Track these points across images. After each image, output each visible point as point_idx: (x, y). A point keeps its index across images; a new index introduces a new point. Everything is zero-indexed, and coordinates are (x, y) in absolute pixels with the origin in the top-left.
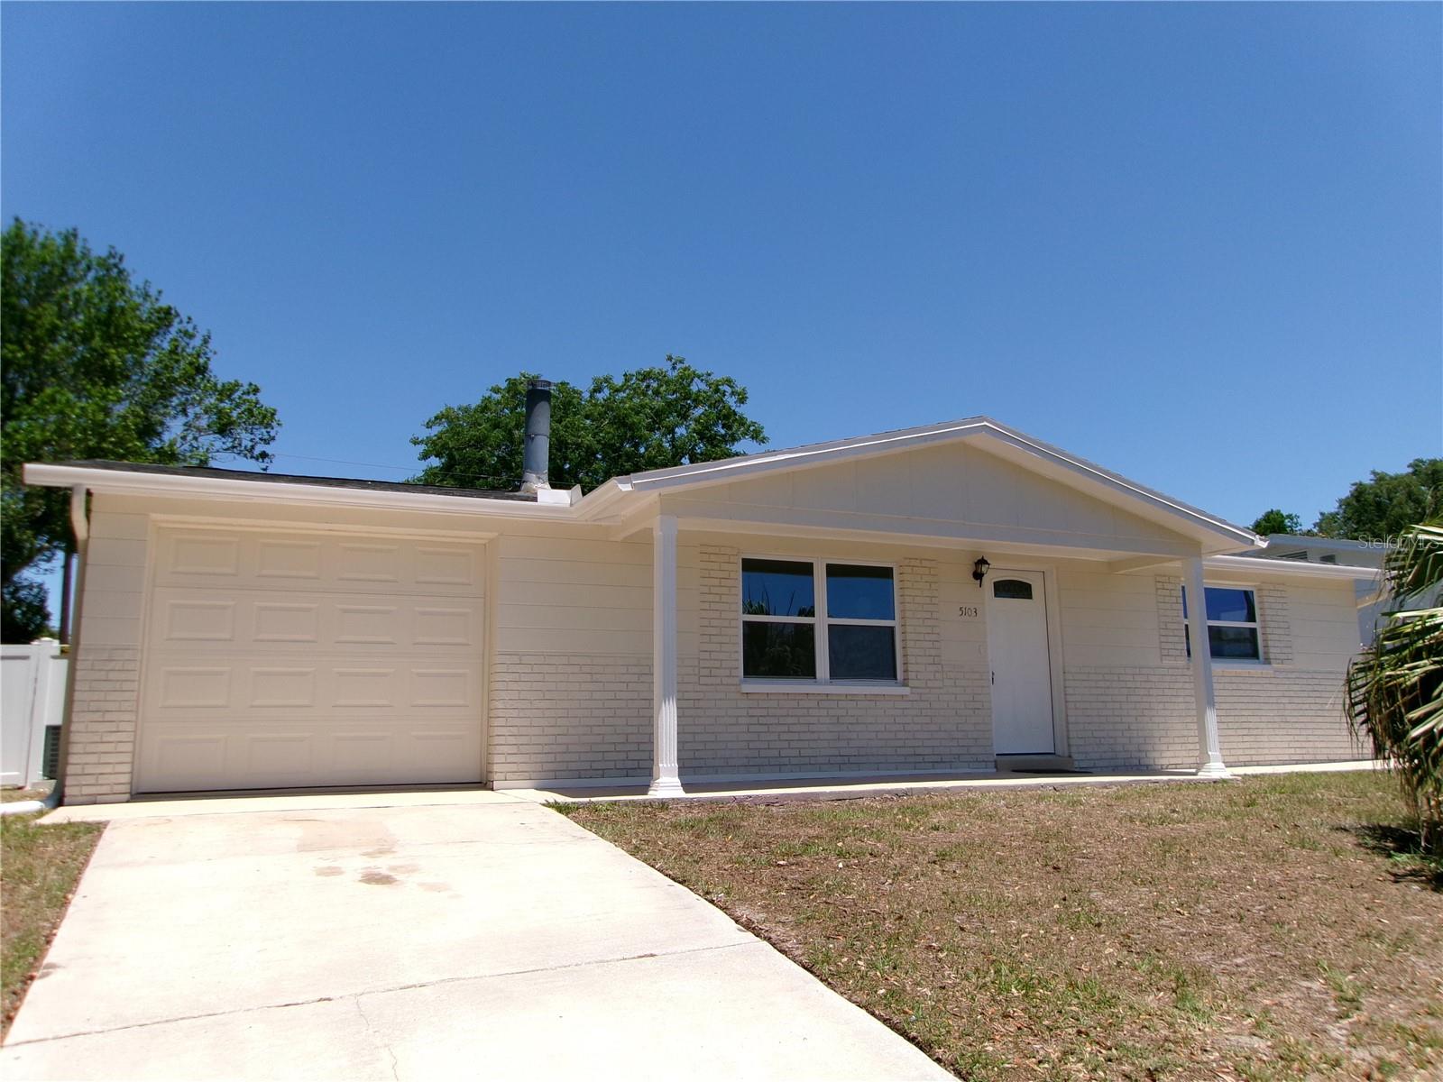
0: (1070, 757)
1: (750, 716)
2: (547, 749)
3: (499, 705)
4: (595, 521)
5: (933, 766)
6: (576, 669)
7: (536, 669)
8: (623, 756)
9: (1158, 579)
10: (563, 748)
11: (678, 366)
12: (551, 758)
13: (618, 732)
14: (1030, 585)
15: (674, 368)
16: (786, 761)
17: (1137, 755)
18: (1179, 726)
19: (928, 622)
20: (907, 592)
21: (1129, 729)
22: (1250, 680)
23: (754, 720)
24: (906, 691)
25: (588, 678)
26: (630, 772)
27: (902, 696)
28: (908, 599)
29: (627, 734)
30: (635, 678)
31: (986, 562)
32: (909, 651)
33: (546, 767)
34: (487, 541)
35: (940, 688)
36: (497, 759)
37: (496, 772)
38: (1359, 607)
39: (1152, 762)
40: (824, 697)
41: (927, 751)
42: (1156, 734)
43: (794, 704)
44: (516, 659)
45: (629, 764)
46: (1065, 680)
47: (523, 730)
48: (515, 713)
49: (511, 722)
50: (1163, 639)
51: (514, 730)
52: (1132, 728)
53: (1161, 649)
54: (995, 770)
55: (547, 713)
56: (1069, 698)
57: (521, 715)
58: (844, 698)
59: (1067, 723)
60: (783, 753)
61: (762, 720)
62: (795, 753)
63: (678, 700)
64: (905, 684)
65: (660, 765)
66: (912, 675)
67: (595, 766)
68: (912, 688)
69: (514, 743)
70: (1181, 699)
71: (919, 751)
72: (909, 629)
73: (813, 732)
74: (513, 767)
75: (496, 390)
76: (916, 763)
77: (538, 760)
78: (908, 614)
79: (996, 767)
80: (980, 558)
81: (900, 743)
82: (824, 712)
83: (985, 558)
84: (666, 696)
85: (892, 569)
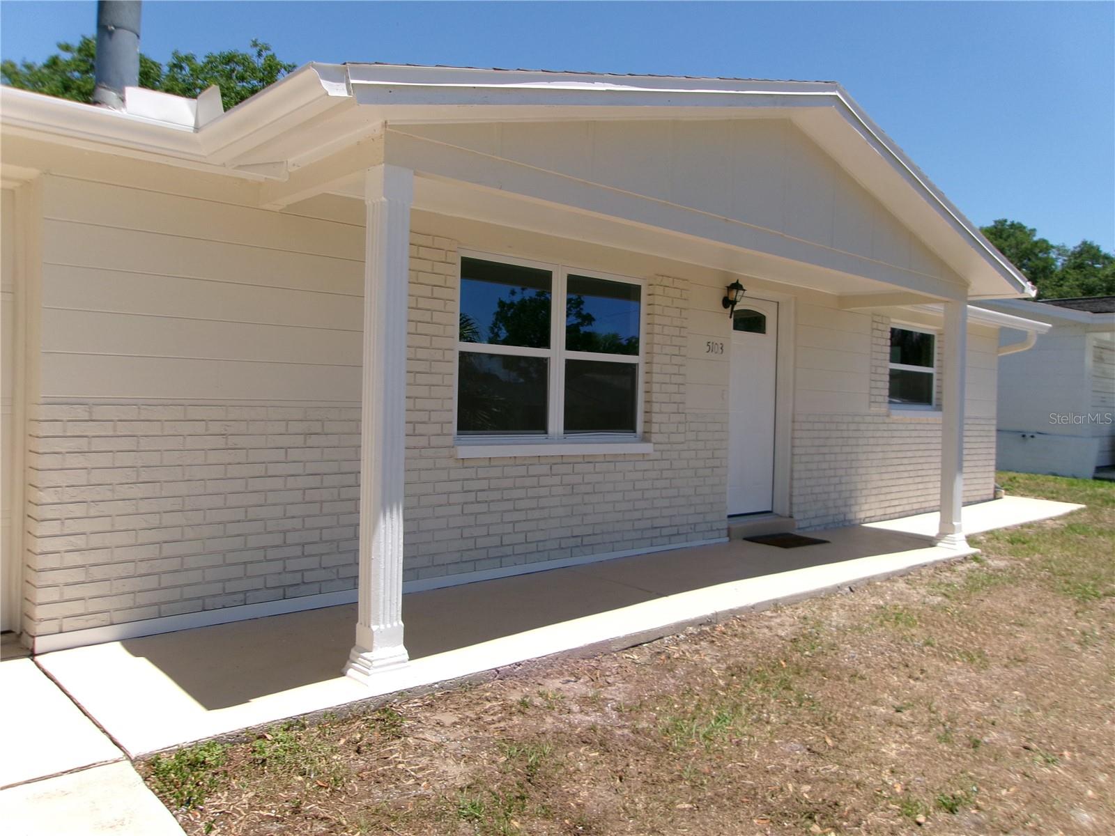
0: (791, 517)
1: (466, 492)
2: (143, 568)
3: (46, 497)
4: (240, 167)
5: (670, 540)
6: (200, 428)
7: (123, 429)
8: (278, 567)
9: (877, 319)
10: (175, 563)
11: (264, 54)
12: (152, 582)
13: (269, 529)
14: (764, 317)
15: (260, 55)
16: (508, 550)
17: (843, 509)
18: (876, 477)
19: (676, 360)
20: (657, 320)
21: (841, 483)
22: (928, 427)
23: (471, 497)
24: (646, 448)
25: (220, 442)
26: (289, 592)
27: (643, 454)
28: (657, 329)
29: (285, 532)
30: (299, 440)
31: (736, 286)
32: (655, 397)
33: (143, 599)
34: (17, 184)
35: (682, 443)
36: (41, 596)
37: (41, 620)
38: (1000, 355)
39: (853, 518)
40: (559, 460)
41: (666, 522)
42: (859, 486)
43: (522, 471)
44: (81, 413)
45: (288, 579)
46: (793, 430)
47: (96, 541)
48: (78, 510)
49: (72, 526)
50: (873, 384)
51: (80, 542)
52: (843, 481)
53: (871, 395)
54: (727, 539)
55: (144, 506)
56: (797, 451)
57: (93, 512)
58: (580, 460)
59: (792, 479)
60: (506, 540)
61: (481, 496)
62: (521, 538)
63: (405, 509)
64: (645, 438)
65: (374, 628)
66: (655, 428)
67: (231, 587)
68: (655, 444)
69: (80, 563)
70: (879, 449)
71: (657, 523)
72: (656, 368)
73: (543, 508)
74: (77, 607)
75: (67, 48)
76: (652, 538)
77: (126, 589)
78: (656, 349)
79: (729, 535)
80: (735, 282)
81: (637, 515)
82: (556, 480)
83: (740, 282)
84: (385, 505)
85: (639, 287)
